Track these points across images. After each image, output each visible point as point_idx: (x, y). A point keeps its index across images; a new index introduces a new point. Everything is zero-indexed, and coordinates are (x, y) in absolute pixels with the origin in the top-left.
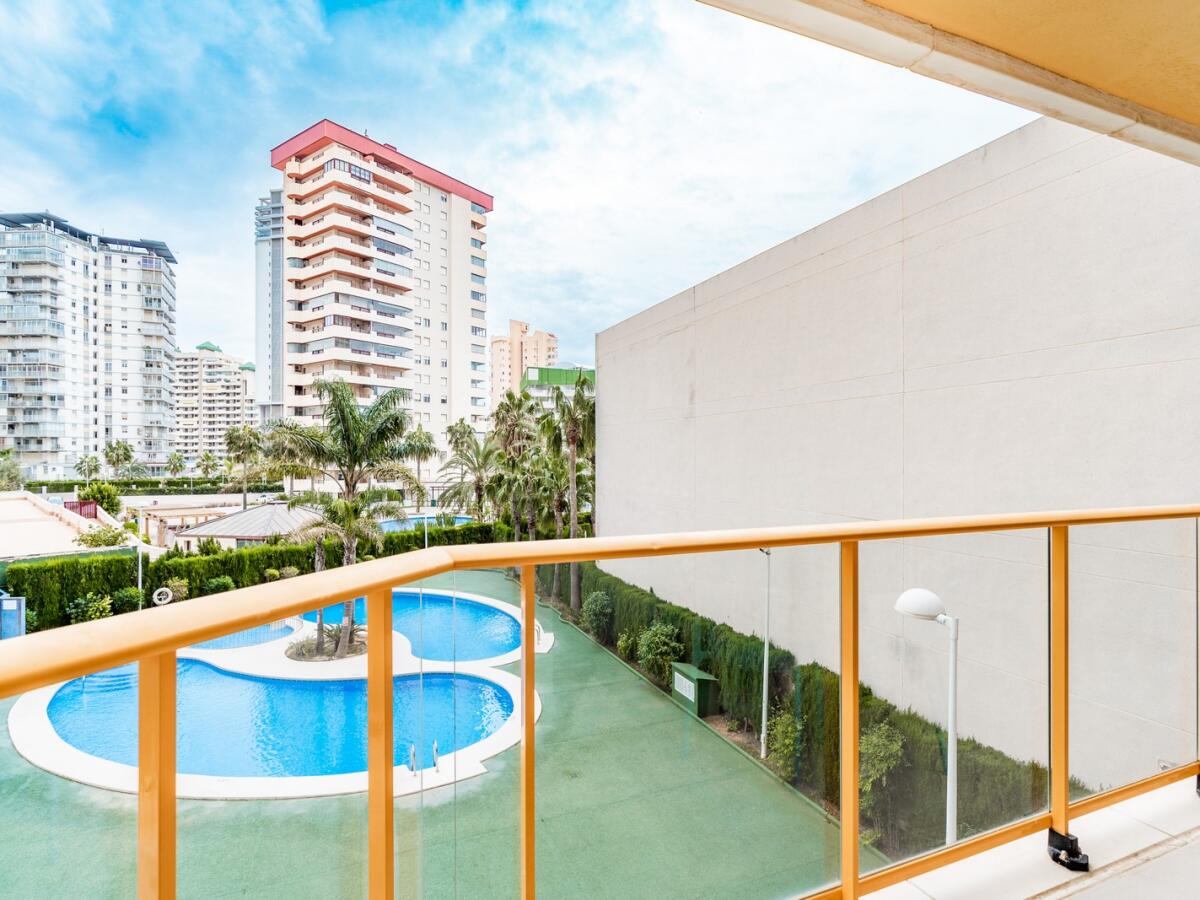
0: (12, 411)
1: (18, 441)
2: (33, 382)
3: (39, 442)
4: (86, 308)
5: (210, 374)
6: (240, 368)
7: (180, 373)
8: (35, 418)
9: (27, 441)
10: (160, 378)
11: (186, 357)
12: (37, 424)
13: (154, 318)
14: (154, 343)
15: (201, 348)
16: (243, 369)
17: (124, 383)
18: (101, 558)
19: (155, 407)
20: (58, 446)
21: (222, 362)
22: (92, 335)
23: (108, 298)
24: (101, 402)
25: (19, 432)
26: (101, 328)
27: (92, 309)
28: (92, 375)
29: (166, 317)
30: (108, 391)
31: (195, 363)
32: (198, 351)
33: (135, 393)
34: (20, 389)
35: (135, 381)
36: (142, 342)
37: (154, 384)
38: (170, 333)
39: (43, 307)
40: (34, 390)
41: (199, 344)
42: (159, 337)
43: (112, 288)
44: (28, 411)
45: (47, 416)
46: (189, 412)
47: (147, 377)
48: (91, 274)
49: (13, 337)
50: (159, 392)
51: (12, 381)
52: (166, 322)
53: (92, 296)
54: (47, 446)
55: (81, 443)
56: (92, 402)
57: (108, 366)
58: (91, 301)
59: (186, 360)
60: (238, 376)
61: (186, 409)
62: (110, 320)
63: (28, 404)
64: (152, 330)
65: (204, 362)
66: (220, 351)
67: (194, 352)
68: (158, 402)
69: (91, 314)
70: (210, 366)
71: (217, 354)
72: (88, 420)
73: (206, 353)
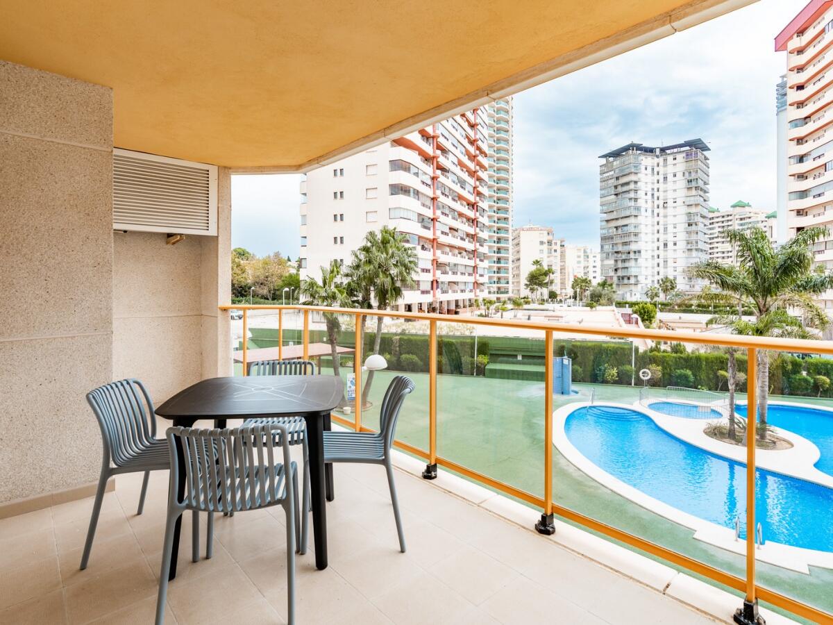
0: (616, 261)
1: (619, 277)
2: (625, 244)
3: (629, 279)
4: (653, 195)
5: (741, 225)
6: (766, 217)
7: (719, 227)
8: (626, 265)
9: (623, 278)
10: (697, 233)
11: (723, 215)
12: (627, 268)
13: (694, 192)
14: (693, 210)
15: (734, 206)
16: (769, 217)
17: (675, 239)
18: (613, 345)
19: (694, 253)
20: (638, 281)
21: (751, 215)
22: (656, 211)
23: (665, 186)
24: (661, 252)
25: (620, 273)
26: (661, 206)
27: (656, 194)
28: (657, 236)
29: (701, 190)
30: (665, 245)
31: (730, 218)
32: (732, 209)
33: (682, 245)
34: (620, 248)
35: (682, 237)
36: (685, 210)
37: (694, 237)
38: (705, 201)
39: (630, 199)
40: (626, 248)
41: (733, 203)
42: (697, 205)
43: (668, 179)
44: (624, 261)
45: (632, 263)
46: (726, 255)
47: (689, 233)
48: (656, 173)
49: (617, 219)
50: (697, 243)
51: (616, 244)
52: (701, 193)
53: (656, 186)
54: (632, 280)
55: (650, 279)
56: (656, 253)
57: (666, 229)
58: (656, 190)
59: (723, 217)
60: (765, 224)
61: (723, 252)
62: (667, 199)
63: (624, 257)
64: (692, 201)
65: (737, 217)
66: (750, 206)
67: (729, 210)
68: (696, 250)
69: (656, 198)
70: (741, 219)
71: (747, 209)
72: (654, 264)
73: (738, 210)
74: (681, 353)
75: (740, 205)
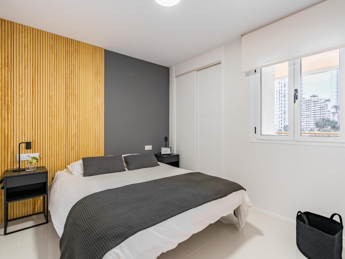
6: (325, 101)
7: (305, 105)
11: (306, 100)
21: (319, 100)
22: (281, 99)
24: (283, 115)
26: (283, 96)
27: (281, 92)
28: (281, 109)
30: (285, 112)
31: (309, 101)
41: (310, 96)
43: (286, 86)
46: (308, 116)
48: (281, 83)
53: (281, 89)
55: (278, 126)
57: (285, 106)
60: (324, 104)
62: (285, 94)
67: (310, 98)
70: (314, 102)
71: (317, 98)
72: (280, 120)
73: (313, 98)
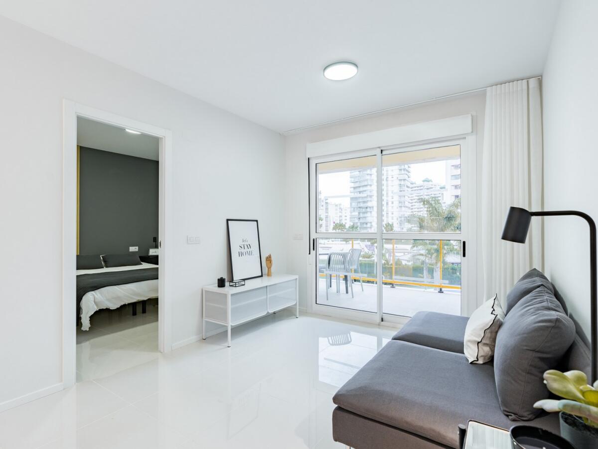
0: (359, 213)
1: (361, 223)
2: (364, 202)
3: (367, 224)
5: (428, 192)
8: (365, 215)
9: (363, 223)
10: (404, 197)
12: (366, 217)
13: (403, 172)
14: (402, 183)
15: (424, 181)
16: (441, 188)
17: (393, 200)
19: (403, 209)
20: (372, 226)
21: (433, 186)
25: (361, 221)
29: (407, 171)
31: (422, 188)
33: (396, 204)
34: (362, 205)
35: (396, 198)
36: (397, 182)
37: (402, 199)
38: (409, 177)
39: (368, 174)
40: (366, 205)
41: (423, 179)
42: (404, 180)
44: (364, 213)
45: (368, 215)
47: (400, 196)
49: (360, 187)
50: (404, 202)
51: (359, 202)
52: (406, 172)
54: (369, 225)
59: (418, 187)
60: (439, 192)
61: (418, 208)
63: (364, 210)
64: (402, 177)
65: (425, 187)
66: (432, 181)
67: (421, 183)
68: (404, 207)
70: (427, 189)
71: (430, 183)
73: (426, 183)
74: (400, 265)
75: (427, 181)
